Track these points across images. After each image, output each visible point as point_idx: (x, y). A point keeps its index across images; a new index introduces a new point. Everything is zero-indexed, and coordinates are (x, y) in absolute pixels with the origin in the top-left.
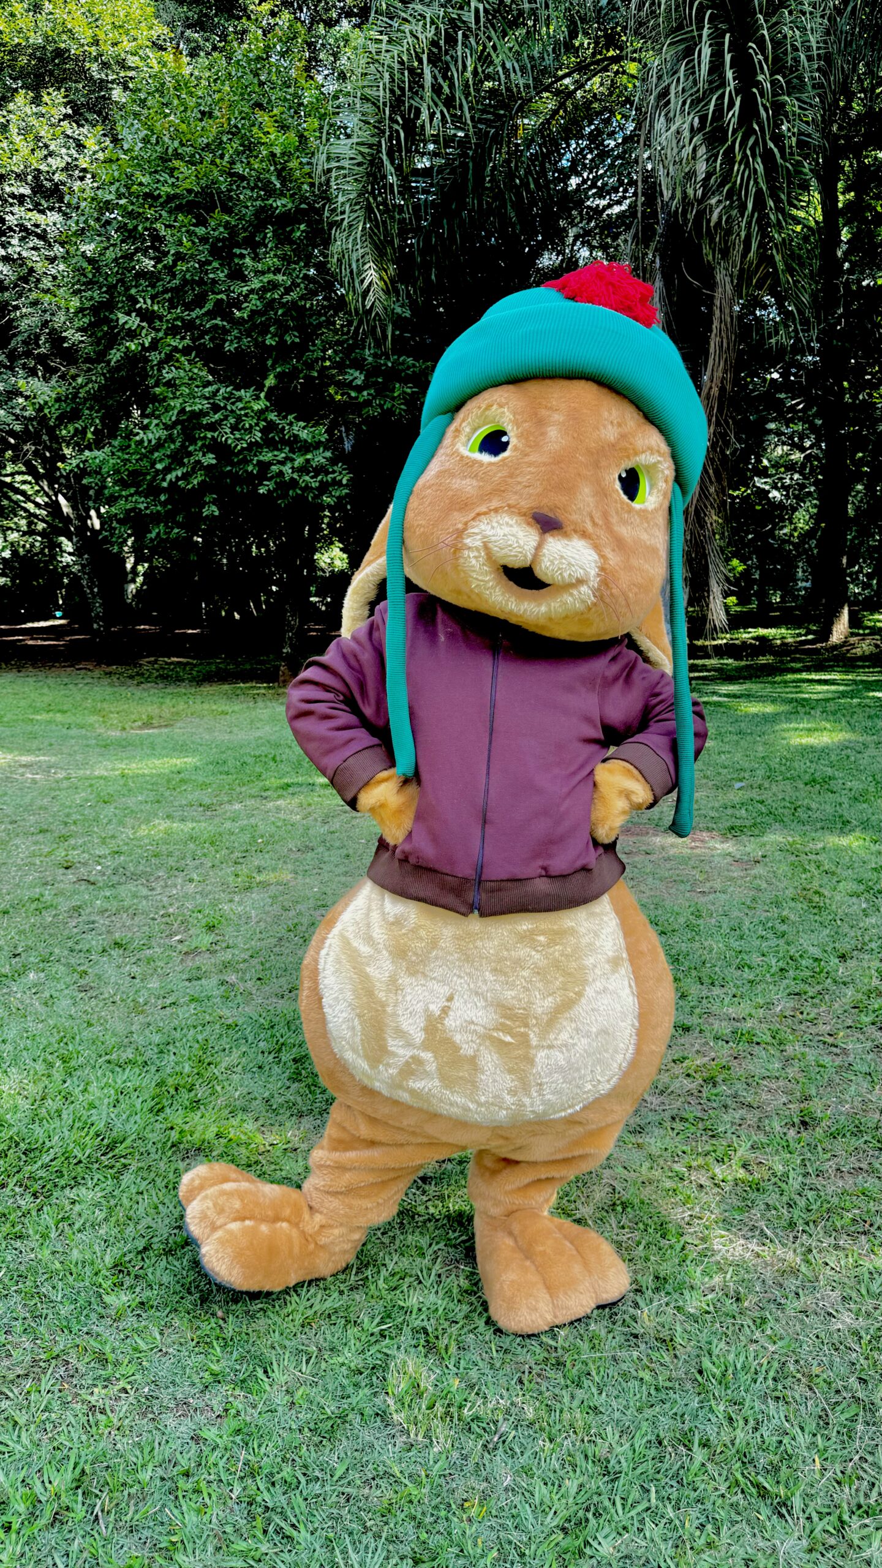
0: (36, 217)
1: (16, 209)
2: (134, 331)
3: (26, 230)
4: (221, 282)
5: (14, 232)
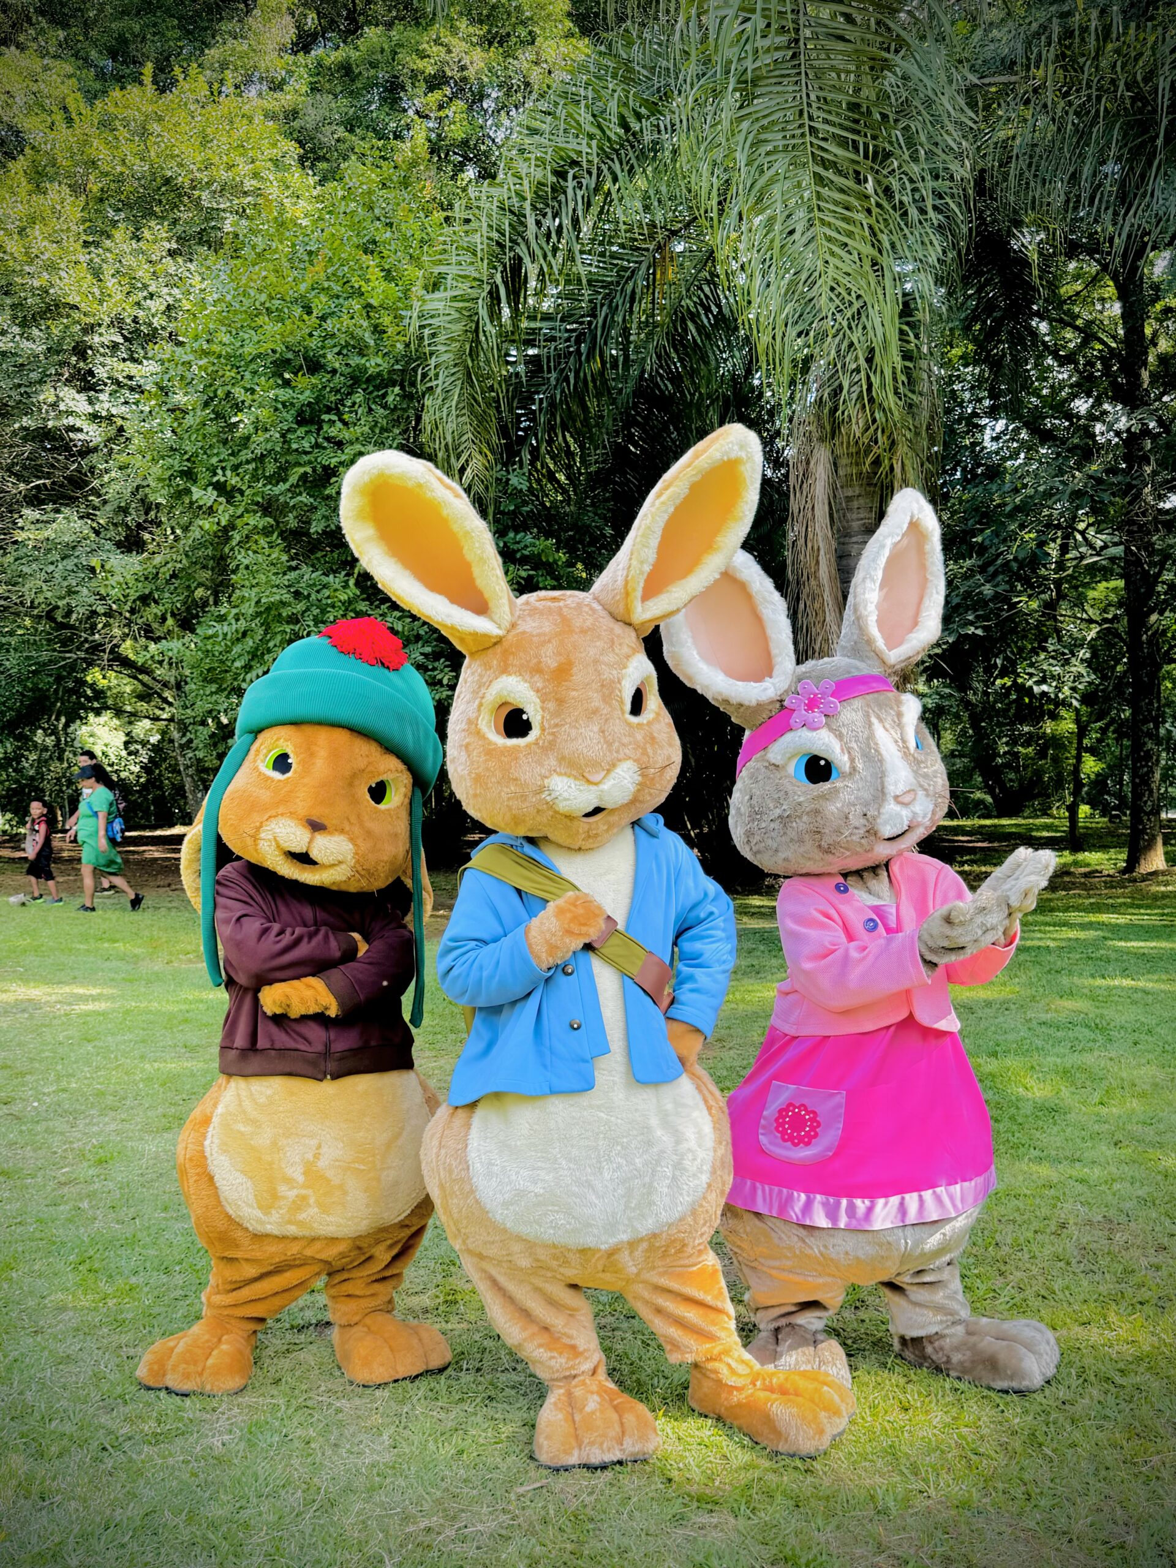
0: (131, 368)
1: (108, 361)
2: (211, 507)
3: (118, 383)
4: (306, 453)
5: (105, 385)
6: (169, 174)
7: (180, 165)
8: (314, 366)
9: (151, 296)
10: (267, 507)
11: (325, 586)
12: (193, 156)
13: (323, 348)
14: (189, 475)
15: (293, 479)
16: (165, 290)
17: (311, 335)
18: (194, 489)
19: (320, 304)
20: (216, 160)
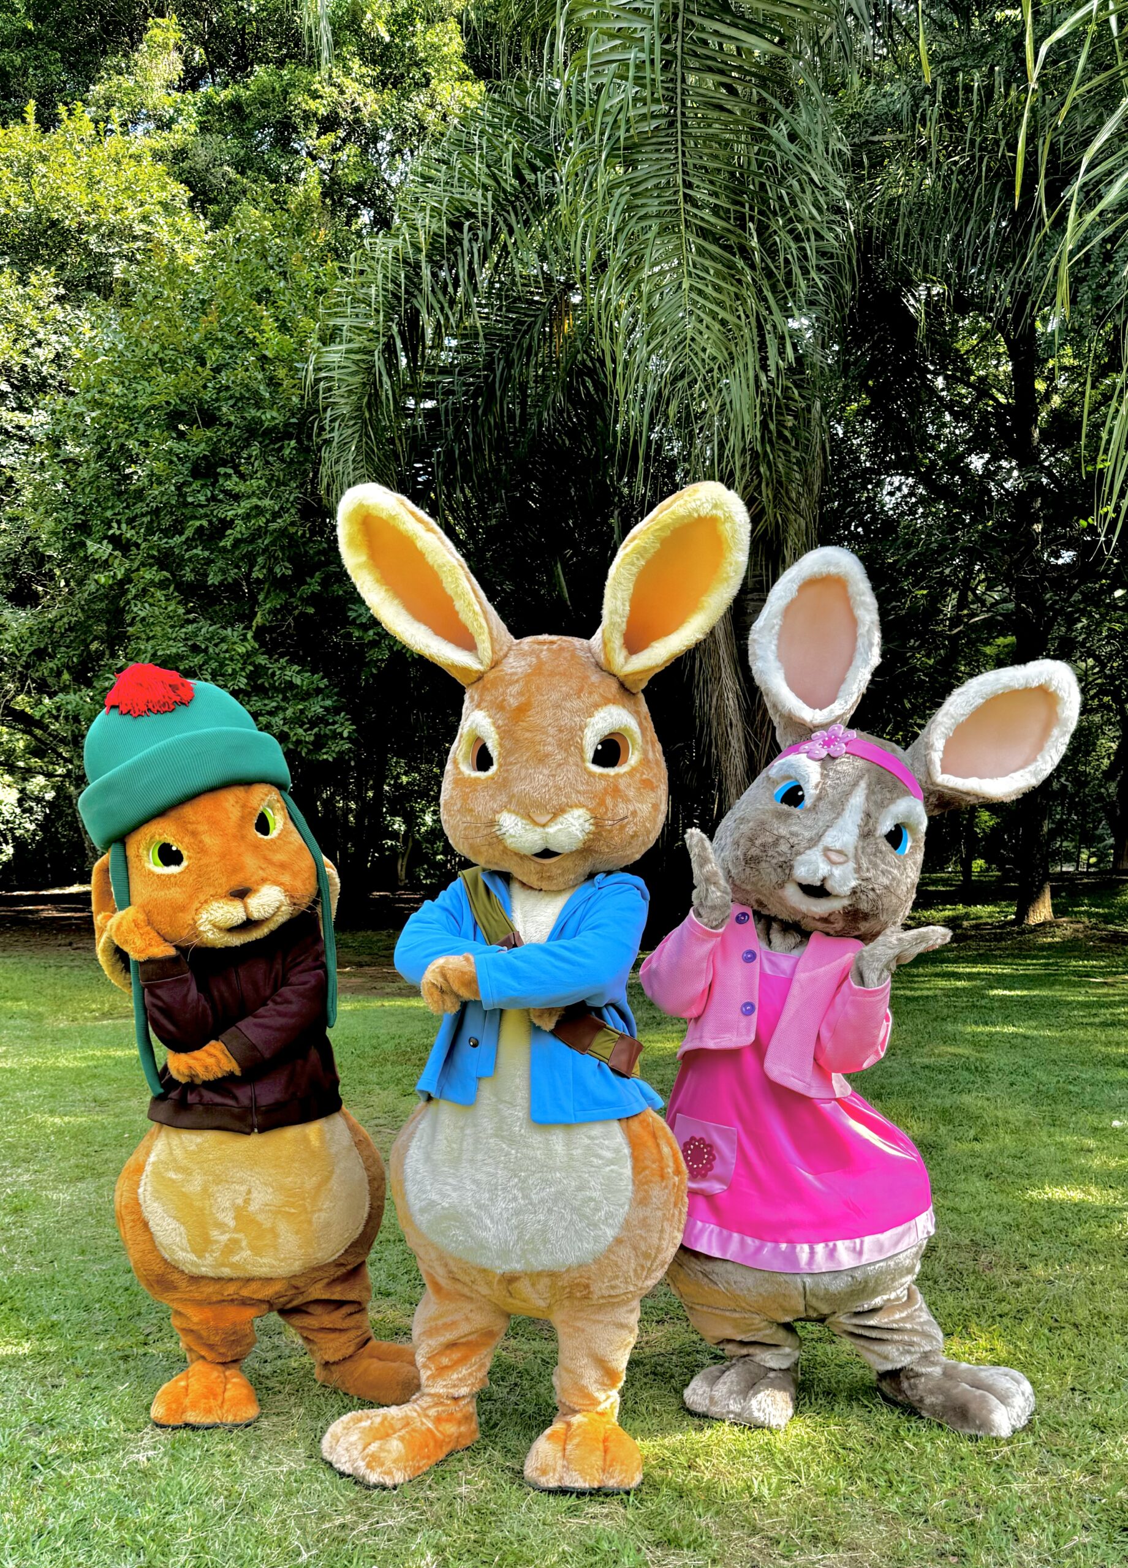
2: (106, 561)
3: (7, 433)
4: (202, 506)
6: (55, 216)
7: (67, 207)
8: (210, 418)
9: (39, 344)
10: (165, 560)
11: (223, 640)
12: (80, 198)
13: (217, 400)
14: (83, 528)
15: (189, 533)
16: (54, 338)
17: (205, 387)
18: (89, 543)
19: (214, 355)
20: (103, 202)
